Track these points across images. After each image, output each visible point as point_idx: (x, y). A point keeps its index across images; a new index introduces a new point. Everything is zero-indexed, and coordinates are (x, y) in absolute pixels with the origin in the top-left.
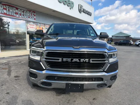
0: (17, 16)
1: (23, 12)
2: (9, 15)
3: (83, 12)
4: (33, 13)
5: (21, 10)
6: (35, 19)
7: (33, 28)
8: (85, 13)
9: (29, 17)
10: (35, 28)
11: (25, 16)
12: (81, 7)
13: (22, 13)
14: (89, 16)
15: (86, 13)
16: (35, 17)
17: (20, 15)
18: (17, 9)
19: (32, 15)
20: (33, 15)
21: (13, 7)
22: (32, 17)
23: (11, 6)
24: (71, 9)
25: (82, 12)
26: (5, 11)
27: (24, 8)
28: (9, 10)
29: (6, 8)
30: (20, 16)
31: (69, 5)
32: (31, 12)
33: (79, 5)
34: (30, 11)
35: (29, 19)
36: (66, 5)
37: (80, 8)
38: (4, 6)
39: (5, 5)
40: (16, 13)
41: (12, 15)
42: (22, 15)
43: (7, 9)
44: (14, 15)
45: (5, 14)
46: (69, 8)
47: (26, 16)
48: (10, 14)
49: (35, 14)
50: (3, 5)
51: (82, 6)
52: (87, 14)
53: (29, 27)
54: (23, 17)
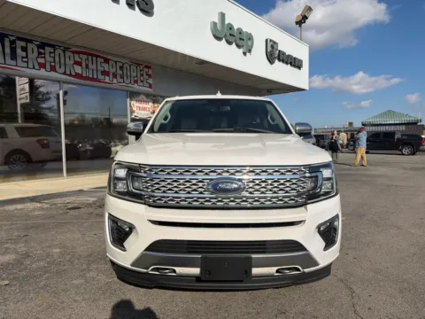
0: (107, 79)
1: (121, 68)
2: (87, 78)
3: (279, 60)
4: (146, 70)
5: (116, 62)
6: (150, 86)
7: (144, 109)
8: (283, 61)
9: (136, 82)
10: (151, 110)
11: (125, 78)
12: (272, 47)
13: (119, 72)
15: (287, 63)
16: (150, 81)
17: (115, 76)
18: (107, 61)
19: (142, 75)
20: (147, 75)
21: (97, 56)
22: (142, 81)
23: (92, 55)
24: (248, 54)
25: (277, 61)
26: (78, 69)
27: (123, 57)
28: (87, 66)
29: (80, 60)
30: (115, 81)
31: (241, 43)
32: (142, 67)
33: (267, 40)
34: (139, 65)
35: (136, 87)
37: (269, 49)
38: (76, 56)
39: (78, 53)
40: (105, 73)
41: (95, 77)
42: (118, 77)
43: (84, 64)
44: (101, 77)
45: (78, 76)
46: (241, 51)
48: (91, 76)
49: (150, 72)
50: (74, 52)
51: (275, 43)
52: (291, 64)
53: (135, 109)
54: (121, 80)
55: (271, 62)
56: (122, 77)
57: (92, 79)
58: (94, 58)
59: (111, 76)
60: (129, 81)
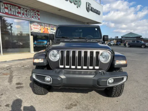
0: (20, 16)
1: (26, 11)
2: (11, 15)
3: (91, 11)
4: (37, 12)
5: (24, 9)
6: (39, 19)
7: (37, 28)
8: (93, 11)
9: (33, 17)
10: (39, 29)
11: (28, 15)
12: (89, 5)
13: (25, 13)
14: (98, 15)
15: (94, 12)
16: (39, 17)
17: (23, 14)
18: (20, 8)
19: (35, 14)
20: (37, 14)
21: (15, 6)
22: (36, 17)
23: (13, 5)
24: (79, 7)
25: (90, 11)
26: (6, 11)
27: (28, 7)
28: (11, 10)
29: (7, 7)
30: (23, 16)
31: (76, 3)
32: (35, 11)
33: (86, 3)
34: (34, 10)
35: (33, 19)
36: (73, 3)
37: (87, 6)
38: (6, 5)
40: (19, 13)
41: (14, 14)
42: (25, 15)
43: (9, 9)
44: (17, 14)
45: (6, 13)
46: (76, 6)
47: (30, 15)
48: (12, 14)
49: (39, 14)
50: (4, 3)
51: (90, 4)
52: (96, 13)
53: (32, 28)
54: (26, 16)
55: (88, 11)
56: (26, 15)
57: (13, 15)
58: (14, 6)
59: (22, 14)
60: (29, 17)
